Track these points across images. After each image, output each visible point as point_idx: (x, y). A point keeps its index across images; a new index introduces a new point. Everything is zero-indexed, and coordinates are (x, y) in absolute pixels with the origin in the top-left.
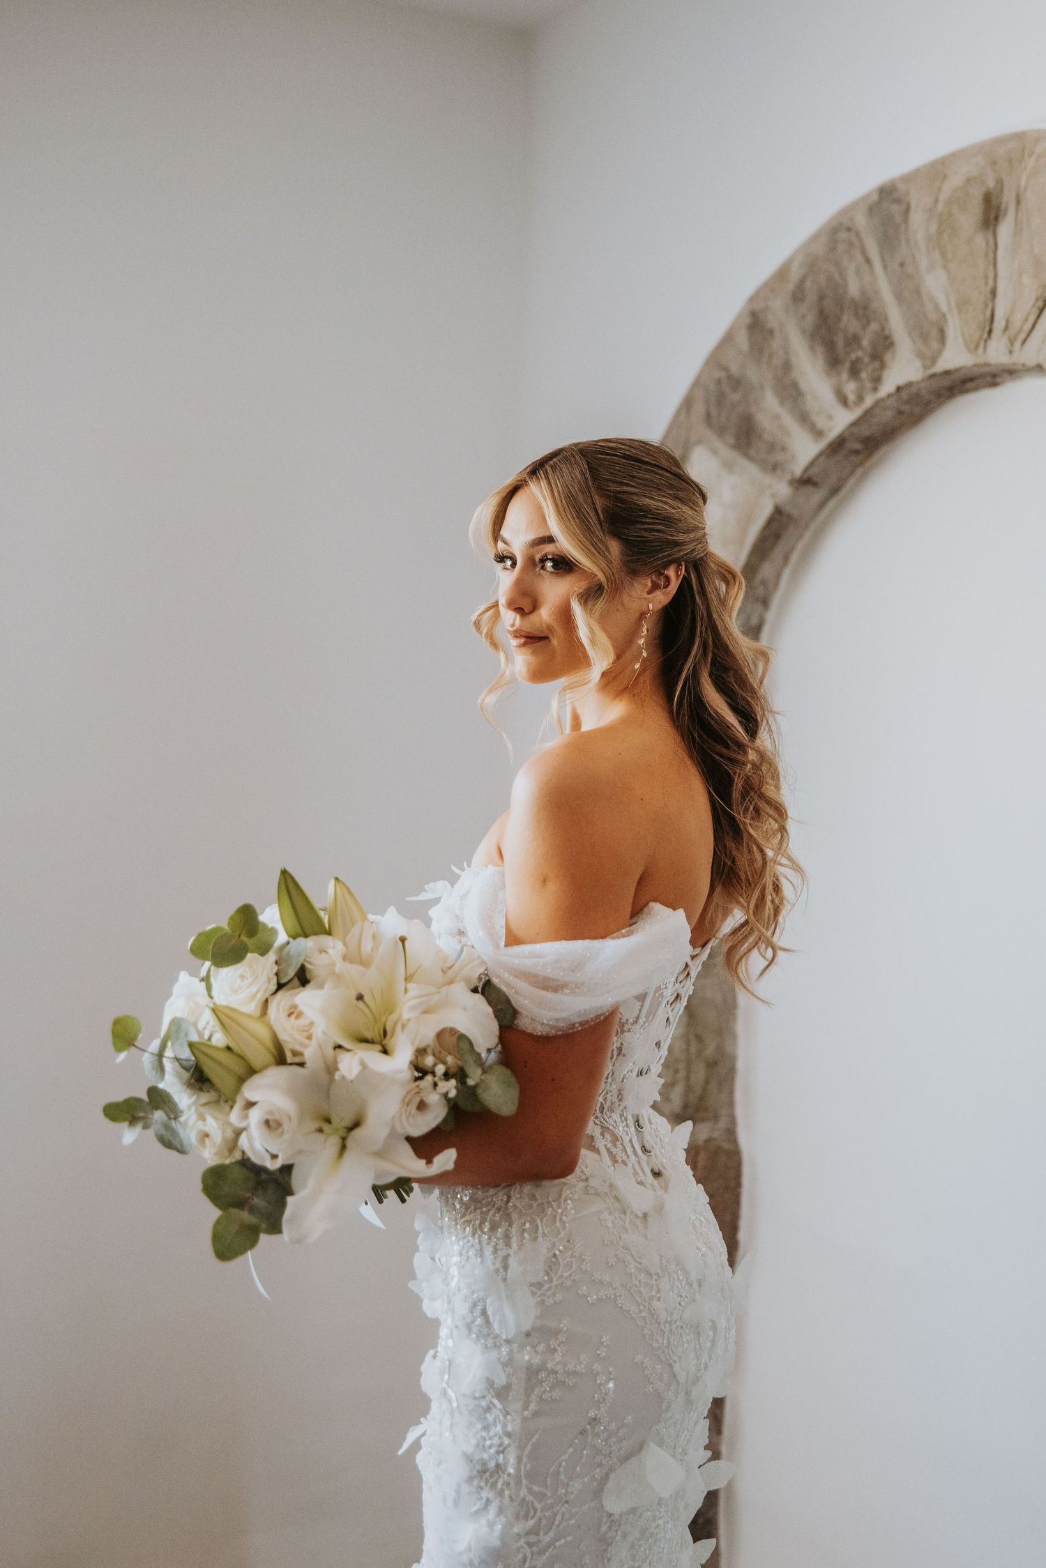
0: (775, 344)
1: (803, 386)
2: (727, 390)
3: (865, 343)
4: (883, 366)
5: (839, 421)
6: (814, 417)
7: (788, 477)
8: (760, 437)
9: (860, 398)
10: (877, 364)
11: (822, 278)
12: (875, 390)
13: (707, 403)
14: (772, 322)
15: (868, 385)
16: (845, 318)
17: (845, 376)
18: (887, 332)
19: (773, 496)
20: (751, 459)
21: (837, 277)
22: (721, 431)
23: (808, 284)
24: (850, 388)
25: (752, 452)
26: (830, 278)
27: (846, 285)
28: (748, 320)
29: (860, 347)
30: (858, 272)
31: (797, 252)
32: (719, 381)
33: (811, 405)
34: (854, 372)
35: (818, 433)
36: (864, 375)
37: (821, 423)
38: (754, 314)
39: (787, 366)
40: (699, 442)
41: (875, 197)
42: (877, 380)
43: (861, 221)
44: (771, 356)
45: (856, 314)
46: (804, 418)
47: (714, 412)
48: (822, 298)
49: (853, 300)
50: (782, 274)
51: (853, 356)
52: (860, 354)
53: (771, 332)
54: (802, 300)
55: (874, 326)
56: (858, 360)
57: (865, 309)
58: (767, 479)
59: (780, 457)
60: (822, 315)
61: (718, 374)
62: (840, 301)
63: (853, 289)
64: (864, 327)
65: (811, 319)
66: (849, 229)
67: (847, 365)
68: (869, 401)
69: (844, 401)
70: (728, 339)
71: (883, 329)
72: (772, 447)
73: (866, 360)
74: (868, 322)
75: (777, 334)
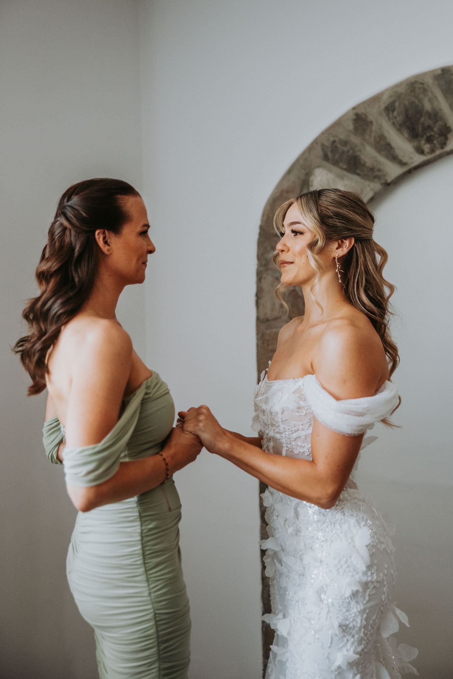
0: (374, 128)
1: (393, 144)
2: (339, 146)
3: (436, 129)
4: (446, 139)
5: (419, 159)
6: (400, 158)
7: (383, 181)
8: (364, 165)
9: (432, 151)
10: (443, 138)
11: (407, 102)
12: (442, 148)
13: (323, 150)
14: (371, 118)
15: (438, 146)
16: (422, 119)
17: (423, 142)
18: (448, 125)
19: (371, 189)
20: (358, 174)
21: (417, 102)
22: (336, 163)
23: (397, 104)
24: (426, 147)
25: (358, 171)
26: (412, 103)
27: (423, 105)
28: (354, 117)
29: (432, 130)
30: (430, 101)
31: (386, 90)
32: (334, 142)
33: (398, 152)
34: (429, 140)
35: (402, 163)
36: (435, 142)
37: (405, 160)
38: (357, 115)
39: (382, 137)
40: (319, 167)
41: (440, 72)
42: (443, 145)
43: (429, 81)
44: (371, 132)
45: (430, 118)
46: (394, 158)
47: (330, 154)
48: (406, 110)
49: (427, 112)
50: (376, 99)
51: (428, 134)
52: (432, 133)
53: (371, 123)
54: (393, 111)
55: (440, 123)
56: (431, 136)
57: (436, 115)
58: (367, 183)
59: (377, 173)
60: (408, 118)
61: (332, 139)
62: (419, 111)
63: (428, 107)
64: (435, 123)
65: (400, 119)
66: (422, 84)
67: (425, 137)
68: (438, 152)
69: (421, 151)
70: (338, 124)
71: (446, 124)
72: (372, 169)
73: (437, 136)
74: (437, 121)
75: (375, 124)
